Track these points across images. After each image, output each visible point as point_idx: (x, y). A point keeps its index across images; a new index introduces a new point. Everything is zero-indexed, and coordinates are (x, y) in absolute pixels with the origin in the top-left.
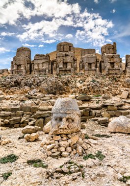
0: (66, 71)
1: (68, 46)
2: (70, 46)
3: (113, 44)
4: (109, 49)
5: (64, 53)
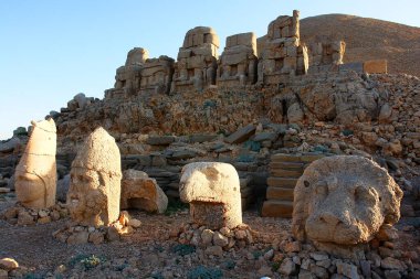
1: (202, 35)
2: (205, 35)
4: (281, 28)
5: (189, 51)
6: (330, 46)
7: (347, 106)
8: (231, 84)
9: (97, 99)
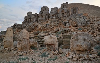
2: (46, 8)
3: (66, 3)
4: (64, 6)
5: (42, 12)
6: (75, 10)
7: (80, 23)
8: (52, 19)
9: (20, 24)
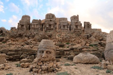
0: (50, 29)
1: (52, 16)
3: (77, 16)
4: (75, 18)
5: (50, 19)
